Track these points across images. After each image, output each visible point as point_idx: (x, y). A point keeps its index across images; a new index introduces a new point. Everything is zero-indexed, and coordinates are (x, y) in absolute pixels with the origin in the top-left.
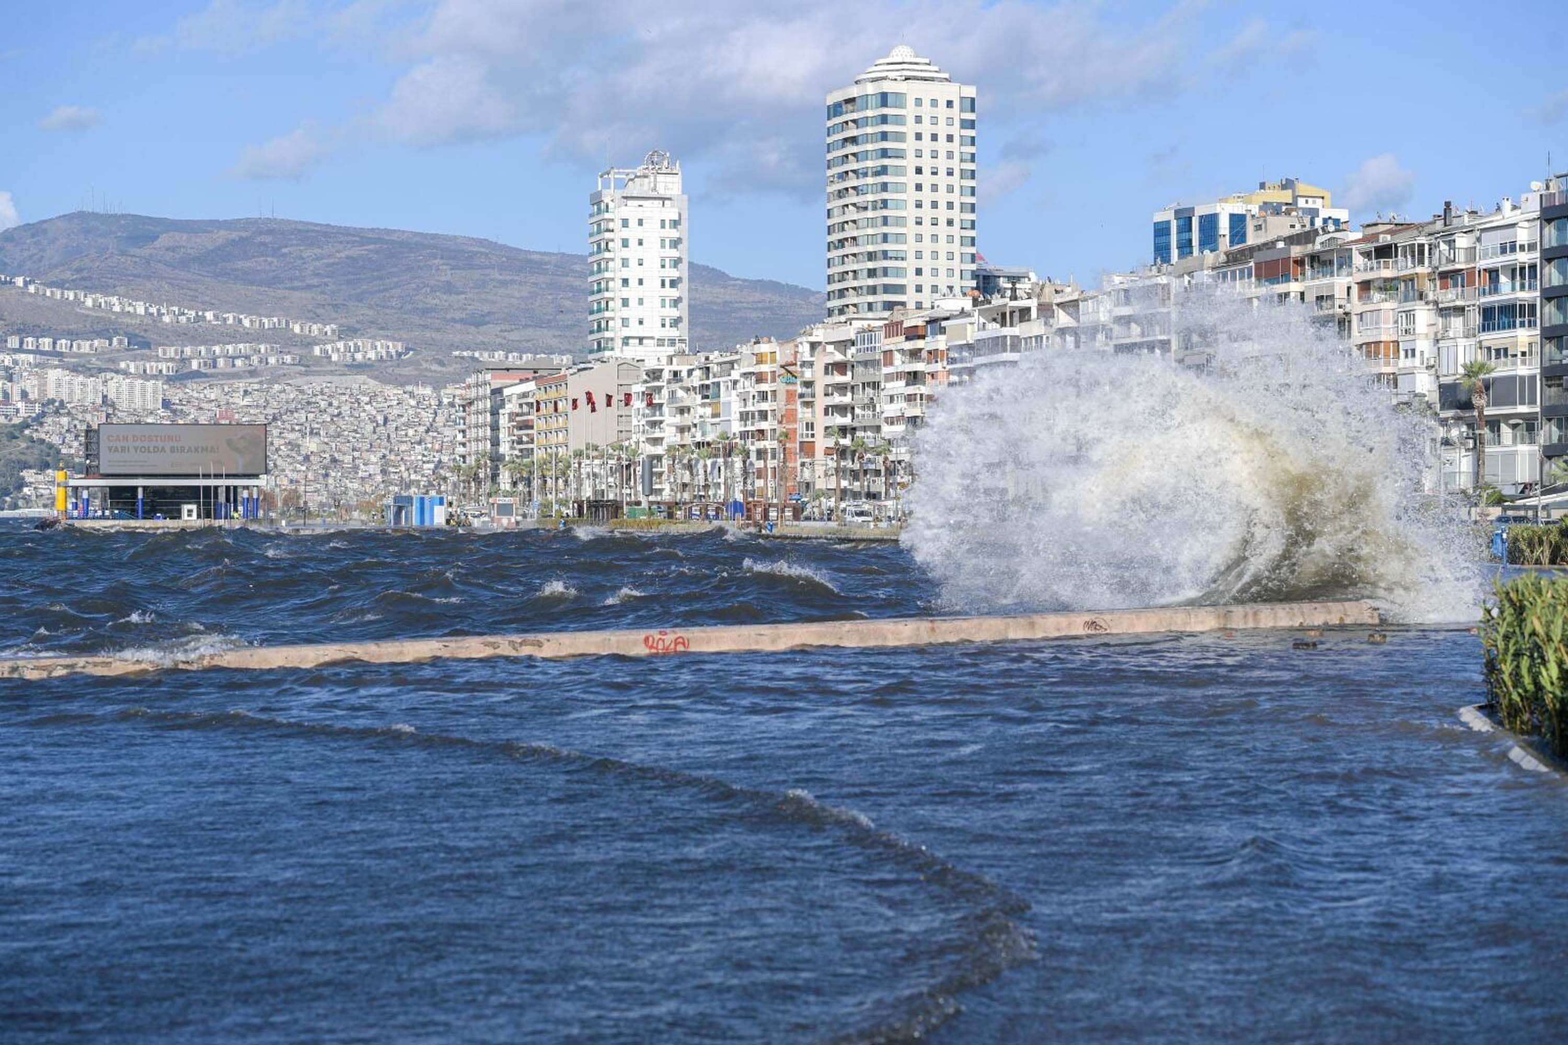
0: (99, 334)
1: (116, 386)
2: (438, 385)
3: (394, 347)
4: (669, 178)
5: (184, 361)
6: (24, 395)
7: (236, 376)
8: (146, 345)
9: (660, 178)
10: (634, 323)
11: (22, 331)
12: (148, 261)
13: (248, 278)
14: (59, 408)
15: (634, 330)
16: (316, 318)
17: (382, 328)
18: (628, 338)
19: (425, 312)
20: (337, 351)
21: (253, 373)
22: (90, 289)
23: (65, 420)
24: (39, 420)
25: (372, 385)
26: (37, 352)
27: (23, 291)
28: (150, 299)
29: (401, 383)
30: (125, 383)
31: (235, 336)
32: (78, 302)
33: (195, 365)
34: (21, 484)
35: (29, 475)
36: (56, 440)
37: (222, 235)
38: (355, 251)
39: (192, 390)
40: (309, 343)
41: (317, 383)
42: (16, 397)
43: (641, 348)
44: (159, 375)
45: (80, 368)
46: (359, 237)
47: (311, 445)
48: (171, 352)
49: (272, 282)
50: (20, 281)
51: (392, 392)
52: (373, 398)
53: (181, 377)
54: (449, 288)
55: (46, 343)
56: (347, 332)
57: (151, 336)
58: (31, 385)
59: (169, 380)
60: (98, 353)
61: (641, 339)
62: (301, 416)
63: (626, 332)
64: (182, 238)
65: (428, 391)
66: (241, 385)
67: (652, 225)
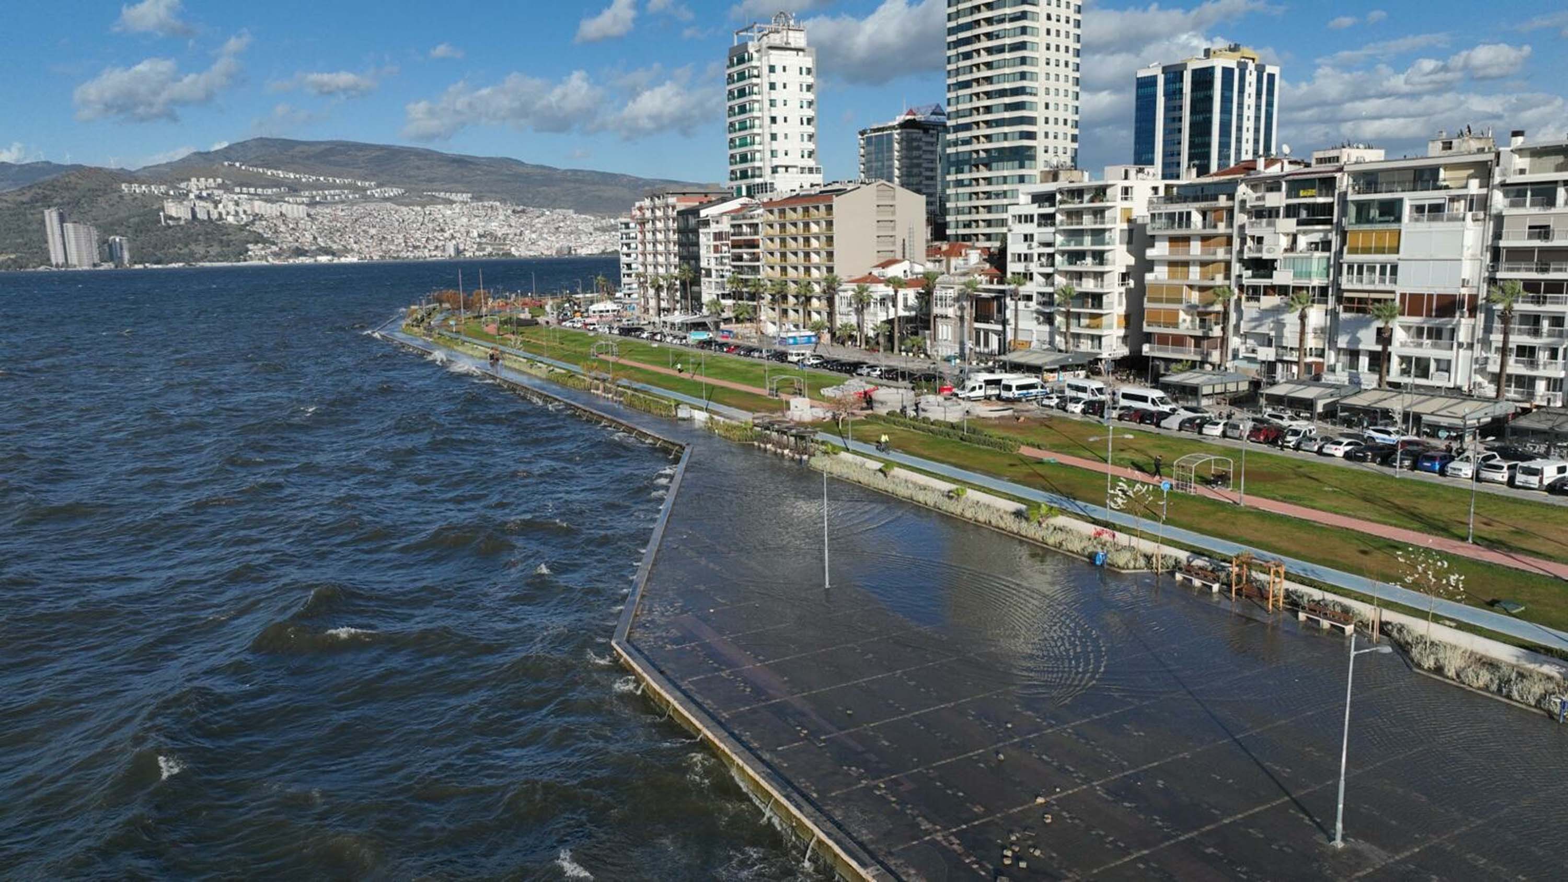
0: (275, 186)
1: (285, 208)
2: (423, 206)
3: (401, 191)
4: (798, 34)
5: (314, 197)
6: (245, 212)
7: (336, 203)
8: (296, 191)
9: (791, 33)
10: (781, 154)
11: (241, 185)
12: (292, 156)
13: (336, 164)
14: (261, 218)
15: (780, 160)
16: (365, 179)
17: (393, 184)
18: (777, 167)
19: (409, 177)
20: (377, 193)
21: (343, 202)
22: (269, 168)
23: (264, 223)
24: (253, 222)
25: (394, 206)
26: (248, 194)
27: (240, 168)
28: (295, 172)
29: (407, 205)
30: (289, 207)
31: (334, 186)
32: (264, 173)
33: (318, 199)
34: (247, 250)
35: (250, 246)
36: (261, 231)
37: (323, 147)
38: (378, 153)
39: (319, 209)
40: (365, 189)
41: (371, 206)
42: (241, 213)
43: (787, 175)
44: (303, 203)
45: (268, 200)
46: (382, 148)
47: (373, 231)
48: (307, 193)
49: (347, 165)
50: (238, 164)
51: (404, 209)
52: (396, 212)
53: (313, 204)
54: (418, 168)
55: (252, 190)
56: (379, 185)
57: (298, 187)
58: (247, 207)
59: (307, 205)
60: (275, 194)
61: (787, 168)
62: (367, 219)
63: (776, 162)
64: (306, 148)
65: (419, 208)
66: (340, 207)
67: (793, 72)
